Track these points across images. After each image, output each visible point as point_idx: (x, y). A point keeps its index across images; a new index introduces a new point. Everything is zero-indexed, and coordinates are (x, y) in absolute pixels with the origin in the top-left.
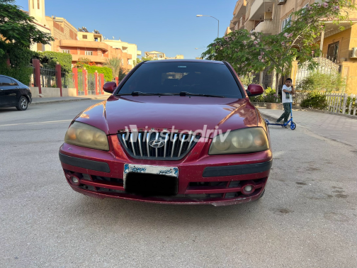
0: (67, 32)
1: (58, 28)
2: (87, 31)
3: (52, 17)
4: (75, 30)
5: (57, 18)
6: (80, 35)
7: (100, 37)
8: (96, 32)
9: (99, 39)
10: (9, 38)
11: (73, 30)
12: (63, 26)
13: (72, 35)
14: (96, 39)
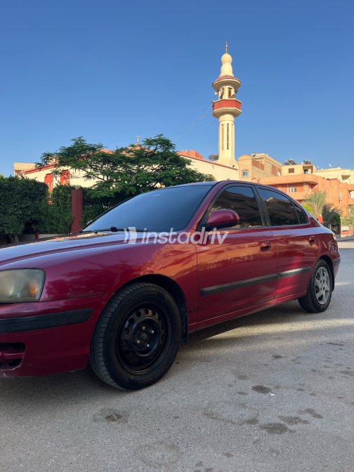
0: (268, 168)
1: (257, 166)
2: (294, 164)
3: (253, 154)
4: (278, 164)
5: (257, 155)
6: (285, 169)
7: (311, 168)
8: (306, 163)
9: (310, 170)
11: (276, 165)
12: (263, 163)
13: (275, 170)
14: (306, 171)
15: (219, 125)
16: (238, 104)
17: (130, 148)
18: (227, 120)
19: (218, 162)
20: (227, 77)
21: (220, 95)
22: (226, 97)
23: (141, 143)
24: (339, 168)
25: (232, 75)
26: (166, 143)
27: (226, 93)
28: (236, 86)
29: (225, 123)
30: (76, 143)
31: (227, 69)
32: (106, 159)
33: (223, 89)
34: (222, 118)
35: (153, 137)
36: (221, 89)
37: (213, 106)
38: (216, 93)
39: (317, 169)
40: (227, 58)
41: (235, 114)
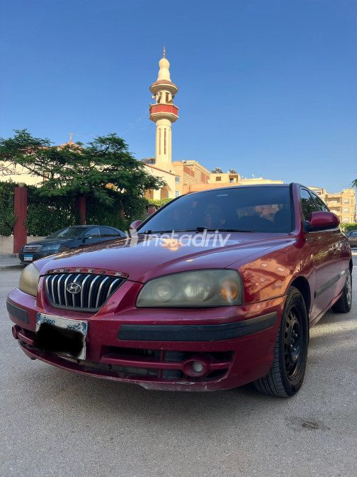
0: (198, 175)
1: (188, 173)
2: (221, 172)
3: (184, 161)
4: (207, 172)
5: (188, 162)
6: (213, 177)
7: (237, 177)
8: (232, 172)
9: (235, 179)
10: (121, 187)
11: (205, 173)
12: (193, 170)
13: (204, 178)
14: (231, 179)
15: (156, 130)
16: (175, 110)
17: (77, 146)
18: (164, 125)
19: (155, 166)
20: (165, 81)
21: (157, 99)
22: (163, 101)
23: (92, 141)
24: (261, 178)
25: (170, 81)
26: (119, 143)
27: (163, 97)
28: (173, 92)
29: (163, 127)
30: (20, 136)
31: (164, 74)
32: (56, 156)
33: (161, 93)
34: (159, 122)
35: (106, 135)
36: (159, 93)
37: (150, 110)
38: (153, 97)
39: (242, 178)
40: (164, 63)
41: (172, 120)
